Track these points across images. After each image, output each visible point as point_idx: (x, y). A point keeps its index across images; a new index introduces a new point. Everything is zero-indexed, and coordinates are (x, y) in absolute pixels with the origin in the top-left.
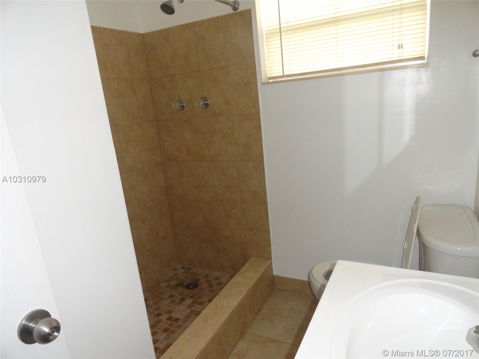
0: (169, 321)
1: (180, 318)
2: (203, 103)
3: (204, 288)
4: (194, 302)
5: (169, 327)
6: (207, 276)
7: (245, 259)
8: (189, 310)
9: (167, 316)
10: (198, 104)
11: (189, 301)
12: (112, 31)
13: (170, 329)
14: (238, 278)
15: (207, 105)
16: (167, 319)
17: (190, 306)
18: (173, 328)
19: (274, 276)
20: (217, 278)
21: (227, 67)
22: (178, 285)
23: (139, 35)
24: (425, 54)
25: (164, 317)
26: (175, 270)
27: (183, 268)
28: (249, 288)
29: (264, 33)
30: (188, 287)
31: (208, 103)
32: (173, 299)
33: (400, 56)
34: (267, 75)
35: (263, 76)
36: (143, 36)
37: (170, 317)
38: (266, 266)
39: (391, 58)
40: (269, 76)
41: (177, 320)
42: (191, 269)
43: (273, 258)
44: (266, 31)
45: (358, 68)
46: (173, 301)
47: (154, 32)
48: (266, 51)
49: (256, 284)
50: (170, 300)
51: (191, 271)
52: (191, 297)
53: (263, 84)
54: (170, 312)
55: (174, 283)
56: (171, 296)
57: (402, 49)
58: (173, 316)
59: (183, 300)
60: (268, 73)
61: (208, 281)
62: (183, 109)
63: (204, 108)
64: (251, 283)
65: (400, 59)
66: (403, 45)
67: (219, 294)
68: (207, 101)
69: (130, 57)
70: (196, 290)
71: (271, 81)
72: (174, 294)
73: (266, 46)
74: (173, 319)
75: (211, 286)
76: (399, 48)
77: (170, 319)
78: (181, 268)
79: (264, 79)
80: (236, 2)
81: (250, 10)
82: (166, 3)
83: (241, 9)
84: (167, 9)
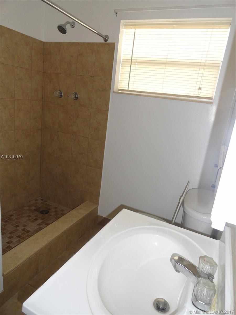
0: (22, 231)
1: (31, 230)
2: (74, 96)
3: (52, 215)
4: (43, 222)
5: (21, 235)
6: (56, 208)
7: (82, 201)
8: (38, 227)
9: (23, 228)
10: (71, 96)
11: (39, 221)
12: (23, 35)
13: (22, 236)
14: (74, 212)
15: (76, 98)
16: (22, 230)
17: (40, 224)
18: (24, 236)
19: (98, 215)
20: (62, 210)
21: (93, 77)
22: (36, 210)
23: (41, 42)
24: (213, 96)
25: (21, 228)
26: (36, 200)
27: (42, 200)
28: (79, 219)
29: (121, 60)
30: (42, 212)
31: (77, 97)
32: (30, 218)
33: (199, 94)
34: (118, 87)
35: (115, 88)
36: (44, 43)
37: (24, 229)
38: (94, 208)
39: (193, 94)
40: (119, 88)
41: (28, 231)
42: (47, 201)
43: (99, 204)
44: (122, 59)
45: (173, 96)
46: (29, 219)
47: (52, 43)
48: (120, 72)
49: (84, 218)
50: (28, 218)
51: (47, 203)
52: (42, 219)
53: (114, 92)
54: (25, 226)
55: (33, 208)
56: (29, 216)
57: (201, 90)
58: (27, 228)
59: (36, 220)
60: (119, 86)
61: (56, 211)
62: (61, 97)
63: (74, 99)
64: (81, 217)
65: (198, 96)
66: (202, 88)
67: (58, 220)
68: (77, 96)
69: (32, 55)
70: (46, 215)
71: (120, 92)
72: (31, 215)
73: (121, 69)
74: (26, 230)
75: (56, 214)
76: (199, 89)
77: (24, 230)
78: (41, 200)
79: (115, 90)
80: (107, 36)
81: (114, 44)
82: (61, 26)
83: (109, 41)
84: (62, 30)
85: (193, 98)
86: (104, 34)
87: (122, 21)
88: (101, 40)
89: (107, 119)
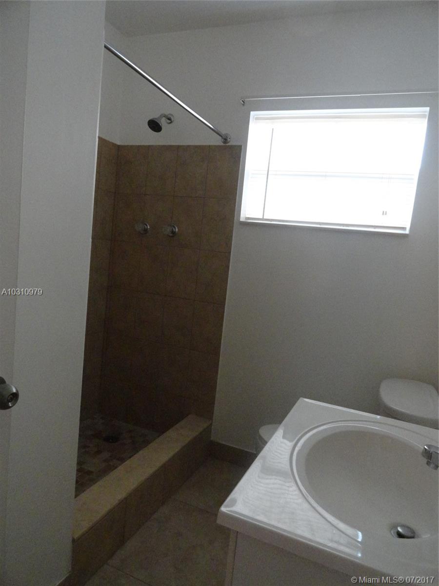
1: (93, 471)
2: (170, 230)
4: (112, 457)
8: (105, 464)
10: (165, 230)
11: (106, 455)
14: (171, 434)
16: (77, 470)
17: (107, 460)
18: (84, 481)
19: (211, 440)
21: (205, 198)
22: (94, 436)
23: (114, 145)
24: (407, 225)
28: (184, 444)
33: (383, 222)
34: (245, 215)
35: (242, 216)
36: (119, 148)
38: (205, 426)
40: (247, 216)
41: (90, 473)
43: (214, 419)
44: (253, 170)
46: (87, 452)
50: (82, 451)
51: (112, 423)
52: (109, 451)
53: (240, 223)
54: (81, 463)
55: (89, 432)
56: (85, 447)
57: (386, 216)
58: (85, 468)
60: (248, 213)
61: (132, 437)
62: (146, 233)
63: (170, 236)
65: (383, 225)
66: (388, 212)
68: (175, 229)
70: (116, 444)
71: (249, 221)
72: (88, 445)
76: (383, 214)
79: (242, 219)
80: (226, 135)
81: (240, 146)
82: (154, 120)
83: (232, 143)
84: (155, 126)
85: (375, 228)
86: (223, 132)
87: (252, 113)
88: (218, 142)
89: (228, 267)
